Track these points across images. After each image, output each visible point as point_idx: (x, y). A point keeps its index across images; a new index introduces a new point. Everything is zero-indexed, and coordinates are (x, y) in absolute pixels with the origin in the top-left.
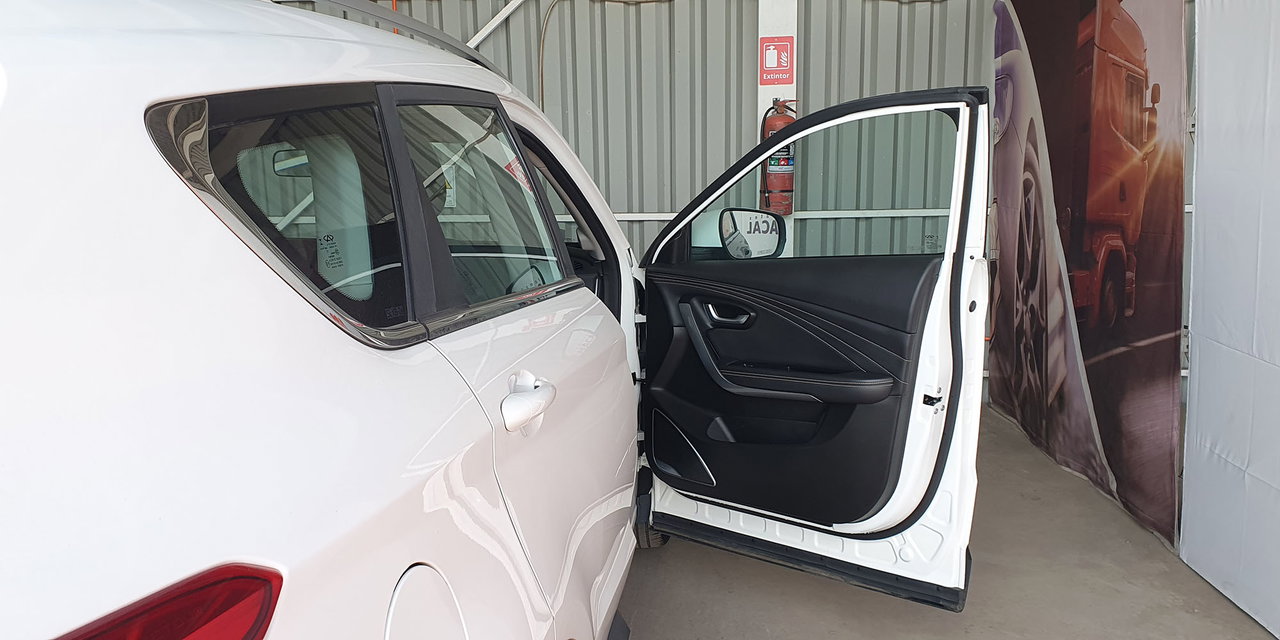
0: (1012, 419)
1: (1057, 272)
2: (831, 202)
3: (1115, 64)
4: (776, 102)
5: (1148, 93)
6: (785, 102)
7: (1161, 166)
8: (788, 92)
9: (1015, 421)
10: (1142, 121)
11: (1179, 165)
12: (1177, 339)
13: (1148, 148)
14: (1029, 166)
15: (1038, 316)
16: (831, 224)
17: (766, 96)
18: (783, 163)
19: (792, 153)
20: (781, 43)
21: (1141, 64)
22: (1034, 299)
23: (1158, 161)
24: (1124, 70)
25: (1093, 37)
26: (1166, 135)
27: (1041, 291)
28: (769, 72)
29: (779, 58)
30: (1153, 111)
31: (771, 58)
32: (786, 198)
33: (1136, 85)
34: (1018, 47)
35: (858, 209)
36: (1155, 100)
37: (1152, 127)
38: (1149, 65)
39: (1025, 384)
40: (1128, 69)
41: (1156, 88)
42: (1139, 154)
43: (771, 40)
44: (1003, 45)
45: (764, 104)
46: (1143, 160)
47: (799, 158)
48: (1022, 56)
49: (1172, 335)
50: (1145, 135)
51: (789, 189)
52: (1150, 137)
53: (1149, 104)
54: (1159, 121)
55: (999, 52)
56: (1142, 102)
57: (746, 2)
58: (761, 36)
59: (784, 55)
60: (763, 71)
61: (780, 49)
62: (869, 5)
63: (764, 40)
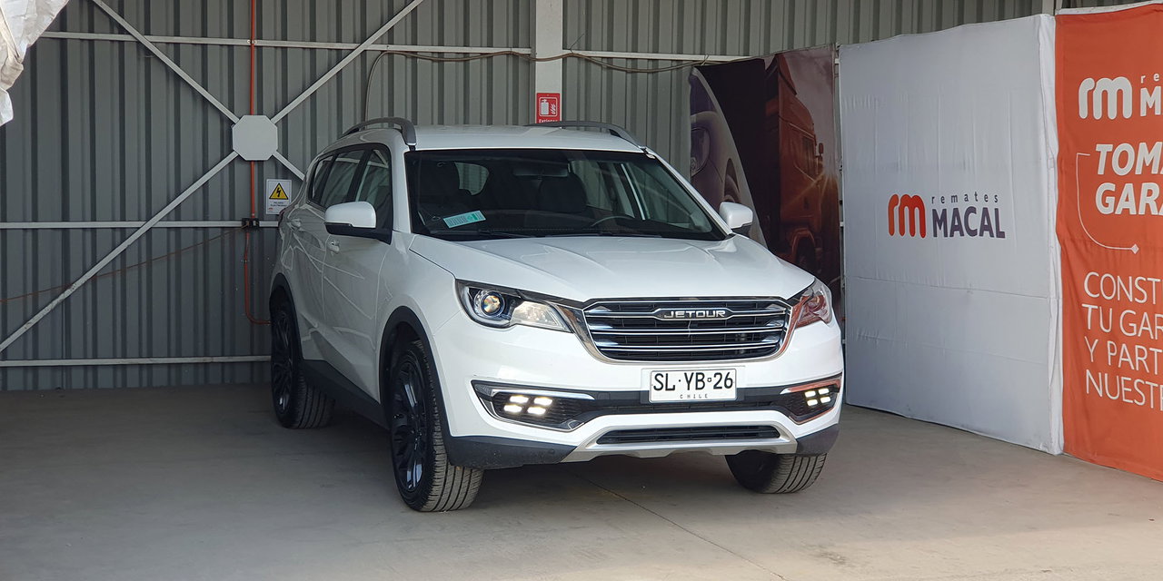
3: (794, 129)
5: (817, 147)
7: (827, 188)
10: (814, 163)
11: (835, 187)
12: (839, 281)
13: (819, 178)
20: (551, 98)
21: (811, 131)
23: (825, 185)
24: (800, 133)
25: (778, 112)
26: (827, 171)
28: (543, 118)
29: (550, 108)
30: (820, 158)
31: (544, 109)
33: (810, 143)
34: (713, 109)
36: (821, 151)
37: (821, 167)
38: (816, 132)
40: (803, 133)
41: (821, 145)
42: (815, 182)
43: (545, 95)
44: (699, 107)
46: (817, 184)
49: (836, 279)
50: (817, 171)
52: (819, 173)
53: (818, 154)
54: (824, 163)
55: (695, 109)
56: (813, 152)
57: (522, 67)
58: (536, 92)
59: (553, 106)
60: (539, 117)
61: (551, 102)
62: (605, 73)
63: (539, 95)
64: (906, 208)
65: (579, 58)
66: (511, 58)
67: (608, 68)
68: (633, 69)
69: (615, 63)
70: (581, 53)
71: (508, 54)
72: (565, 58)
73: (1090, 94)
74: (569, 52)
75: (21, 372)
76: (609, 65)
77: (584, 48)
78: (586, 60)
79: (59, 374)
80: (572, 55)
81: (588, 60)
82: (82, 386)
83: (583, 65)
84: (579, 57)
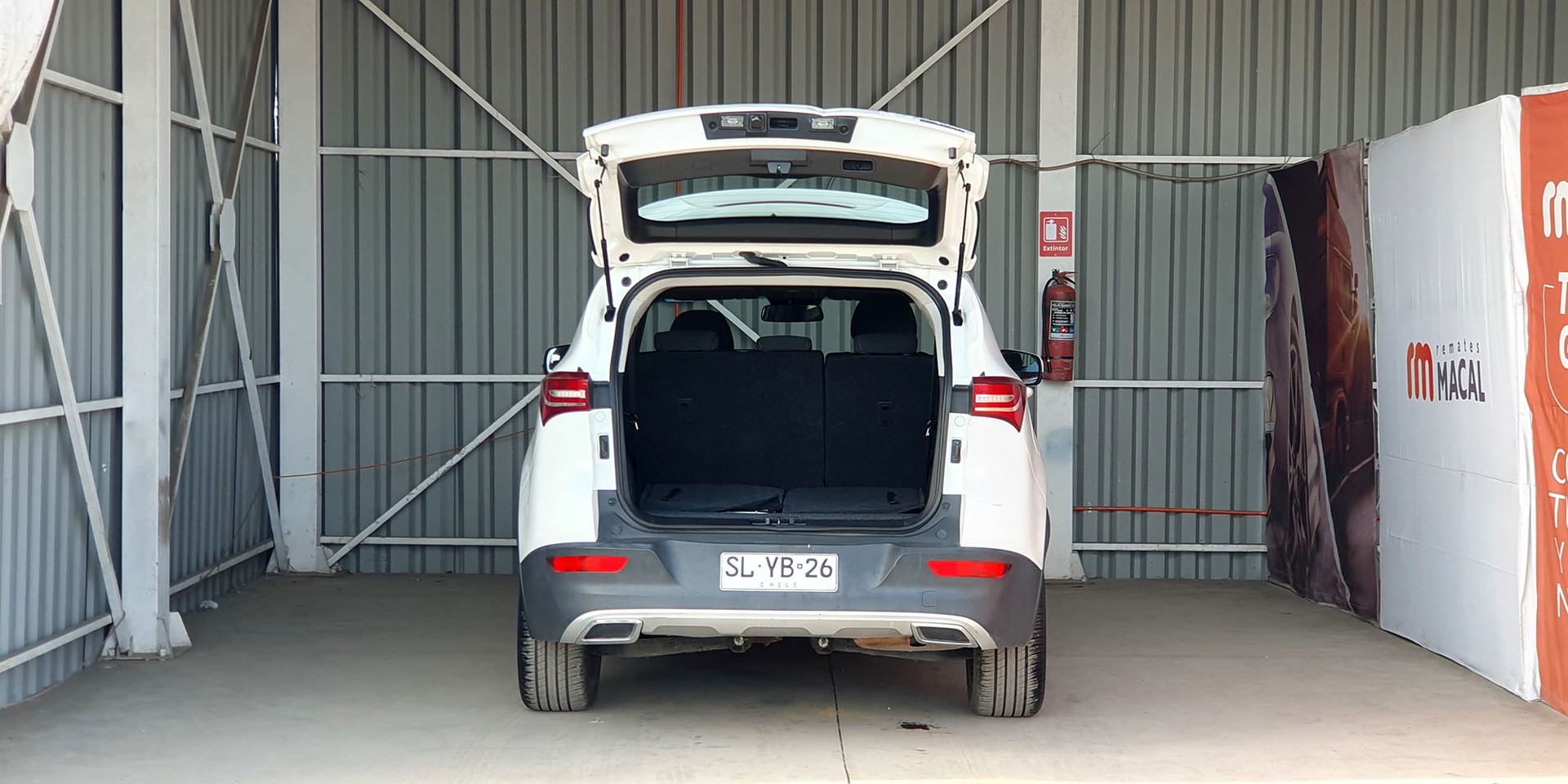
0: (1285, 585)
1: (1313, 429)
2: (1109, 372)
3: (1336, 254)
4: (1055, 273)
5: (1353, 279)
6: (1065, 273)
7: (1360, 334)
8: (1067, 264)
9: (1289, 586)
10: (1351, 301)
11: (1367, 333)
12: (1372, 461)
13: (1354, 321)
14: (1294, 339)
15: (1301, 473)
16: (1108, 394)
17: (1046, 267)
18: (1064, 330)
19: (1072, 322)
20: (1061, 218)
21: (1350, 256)
22: (1299, 462)
23: (1358, 331)
24: (1342, 262)
25: (1326, 233)
26: (1360, 312)
27: (1303, 451)
28: (1049, 245)
29: (1058, 231)
30: (1356, 294)
31: (1050, 232)
32: (1067, 365)
33: (1348, 273)
34: (1283, 231)
35: (1135, 379)
36: (1356, 285)
37: (1355, 304)
38: (1352, 259)
39: (1296, 542)
40: (1344, 261)
41: (1356, 277)
42: (1351, 326)
43: (1051, 214)
44: (1271, 227)
45: (1044, 276)
46: (1352, 330)
47: (1077, 327)
48: (1284, 237)
49: (1370, 459)
50: (1352, 310)
51: (1070, 355)
52: (1355, 313)
53: (1353, 288)
54: (1358, 301)
55: (1268, 232)
56: (1351, 288)
57: (1026, 178)
58: (1040, 211)
59: (1063, 229)
60: (1043, 243)
61: (1059, 224)
62: (1143, 184)
63: (1044, 214)
64: (1420, 360)
65: (1104, 164)
66: (1013, 169)
67: (1148, 177)
68: (1181, 177)
69: (1156, 170)
70: (1106, 158)
71: (1008, 163)
72: (1083, 167)
73: (1552, 200)
74: (1090, 157)
75: (406, 551)
76: (1147, 173)
77: (1114, 151)
78: (1117, 168)
79: (450, 554)
80: (1093, 162)
81: (1119, 167)
82: (476, 570)
83: (1112, 174)
84: (1106, 165)
